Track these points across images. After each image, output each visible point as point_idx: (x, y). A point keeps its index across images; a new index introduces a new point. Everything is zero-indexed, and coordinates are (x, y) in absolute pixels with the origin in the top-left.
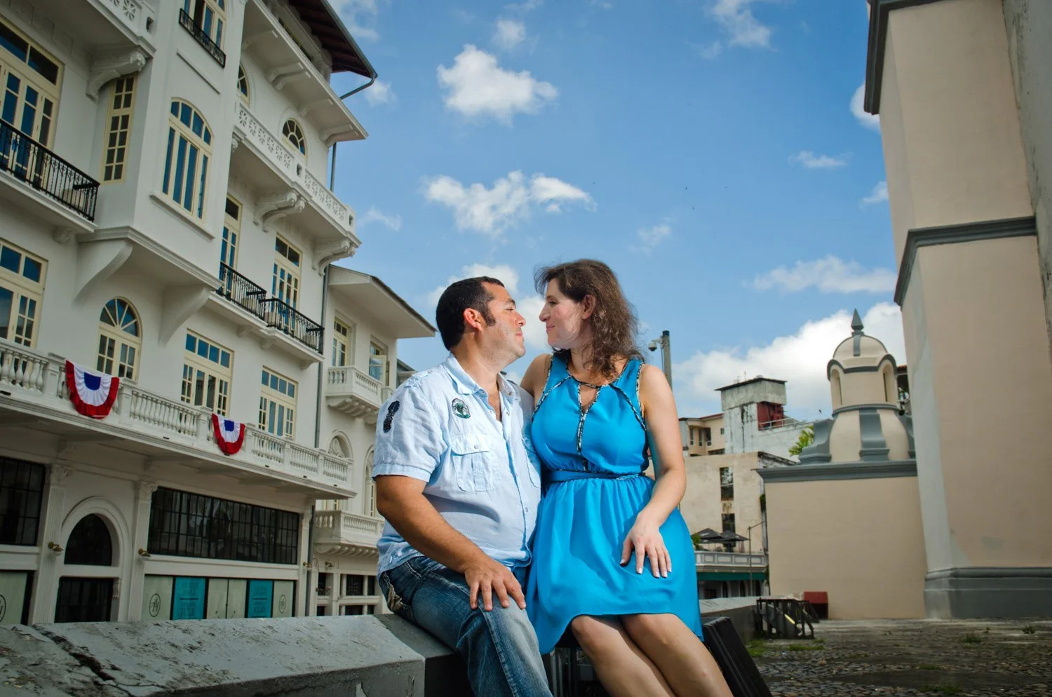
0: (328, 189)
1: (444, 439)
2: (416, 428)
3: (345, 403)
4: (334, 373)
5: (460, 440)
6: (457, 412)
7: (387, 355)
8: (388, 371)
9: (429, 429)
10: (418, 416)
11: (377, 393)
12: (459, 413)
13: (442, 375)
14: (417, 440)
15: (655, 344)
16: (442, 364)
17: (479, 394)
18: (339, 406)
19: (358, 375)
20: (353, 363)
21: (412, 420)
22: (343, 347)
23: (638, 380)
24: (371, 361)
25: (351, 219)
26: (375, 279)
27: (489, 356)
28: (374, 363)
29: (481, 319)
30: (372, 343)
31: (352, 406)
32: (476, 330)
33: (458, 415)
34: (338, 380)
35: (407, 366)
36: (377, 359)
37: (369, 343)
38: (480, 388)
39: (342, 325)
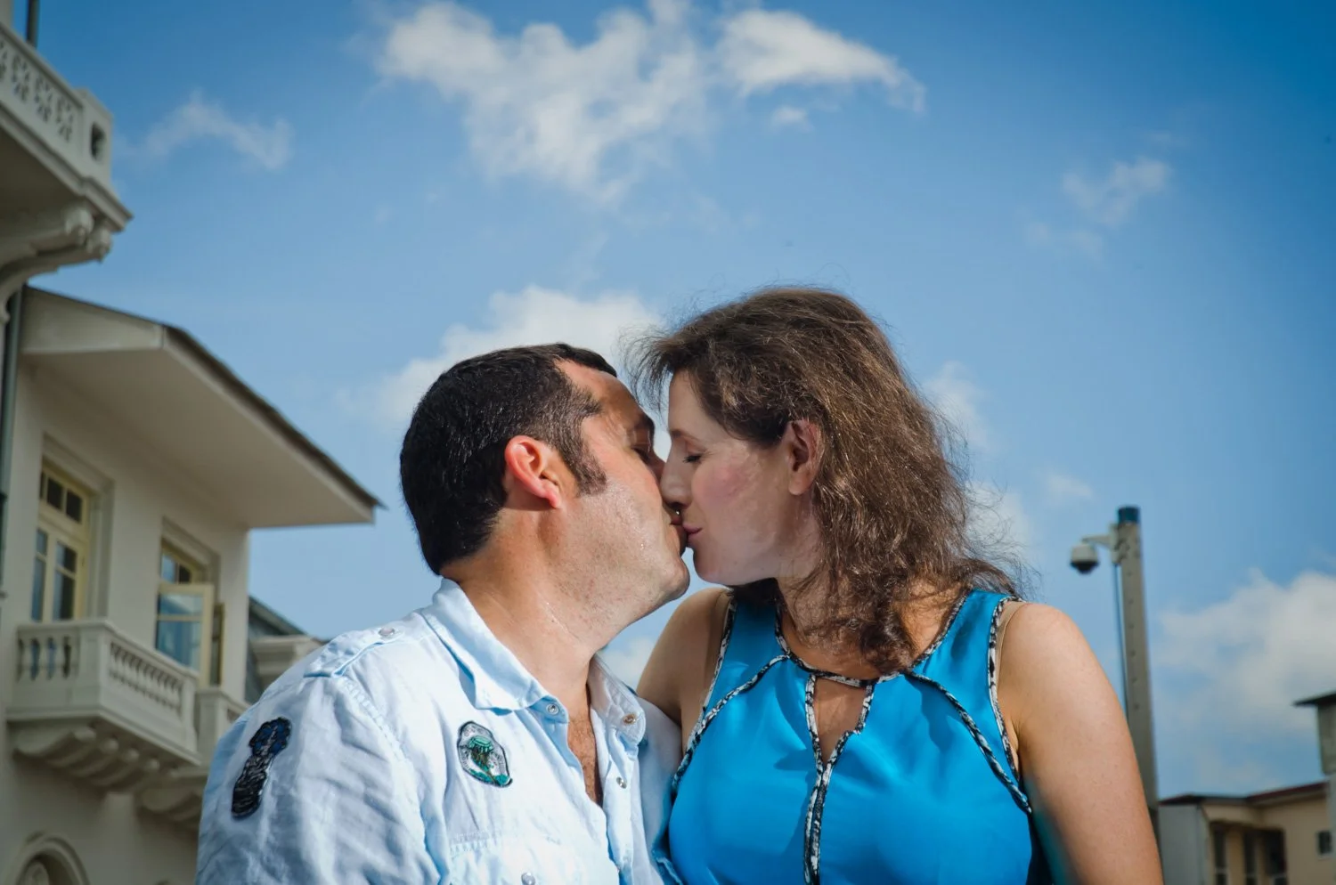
0: (20, 36)
1: (428, 849)
2: (342, 809)
3: (70, 744)
4: (36, 645)
5: (478, 853)
6: (471, 764)
7: (215, 581)
8: (217, 638)
9: (387, 814)
10: (350, 769)
11: (179, 709)
12: (478, 770)
13: (424, 645)
14: (343, 847)
15: (1093, 549)
16: (421, 611)
17: (543, 712)
18: (54, 754)
19: (118, 651)
20: (103, 611)
21: (330, 781)
22: (69, 558)
23: (993, 653)
24: (161, 605)
25: (97, 136)
26: (178, 336)
27: (580, 590)
28: (174, 609)
29: (561, 473)
30: (166, 545)
31: (96, 754)
32: (545, 504)
33: (475, 776)
34: (51, 667)
35: (281, 620)
36: (181, 597)
37: (155, 545)
38: (544, 693)
39: (67, 486)
